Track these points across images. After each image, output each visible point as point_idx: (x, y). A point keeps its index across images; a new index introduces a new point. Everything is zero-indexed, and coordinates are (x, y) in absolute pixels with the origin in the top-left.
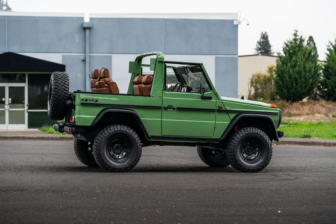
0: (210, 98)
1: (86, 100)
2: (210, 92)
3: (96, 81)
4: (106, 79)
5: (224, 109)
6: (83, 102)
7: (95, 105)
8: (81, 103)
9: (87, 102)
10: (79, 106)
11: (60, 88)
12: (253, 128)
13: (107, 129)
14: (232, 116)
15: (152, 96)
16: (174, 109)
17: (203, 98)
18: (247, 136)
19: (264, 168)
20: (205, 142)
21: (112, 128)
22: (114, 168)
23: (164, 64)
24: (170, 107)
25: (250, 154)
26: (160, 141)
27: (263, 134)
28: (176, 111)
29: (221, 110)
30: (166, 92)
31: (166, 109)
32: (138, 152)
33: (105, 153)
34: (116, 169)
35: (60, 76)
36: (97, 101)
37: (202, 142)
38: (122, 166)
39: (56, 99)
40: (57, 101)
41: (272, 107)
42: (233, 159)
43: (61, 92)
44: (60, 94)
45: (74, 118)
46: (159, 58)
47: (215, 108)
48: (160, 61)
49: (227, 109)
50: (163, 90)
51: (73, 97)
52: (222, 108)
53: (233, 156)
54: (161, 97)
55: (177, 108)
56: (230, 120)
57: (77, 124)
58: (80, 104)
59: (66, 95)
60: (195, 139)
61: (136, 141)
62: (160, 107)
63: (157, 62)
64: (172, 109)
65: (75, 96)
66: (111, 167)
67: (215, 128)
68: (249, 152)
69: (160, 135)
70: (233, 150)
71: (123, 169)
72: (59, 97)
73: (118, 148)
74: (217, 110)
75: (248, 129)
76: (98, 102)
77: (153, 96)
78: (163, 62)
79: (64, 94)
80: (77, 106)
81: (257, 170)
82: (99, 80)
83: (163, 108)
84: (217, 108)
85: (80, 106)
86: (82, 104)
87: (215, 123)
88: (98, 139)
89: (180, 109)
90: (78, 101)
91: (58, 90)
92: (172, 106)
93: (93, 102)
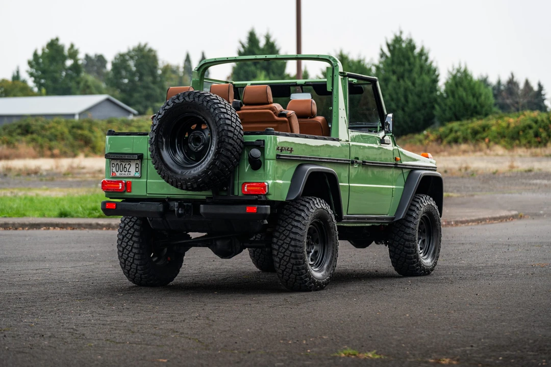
1: (282, 149)
5: (399, 162)
6: (278, 152)
7: (290, 158)
8: (277, 155)
9: (283, 153)
10: (272, 161)
14: (406, 175)
15: (340, 141)
16: (360, 164)
17: (384, 142)
20: (378, 224)
23: (347, 78)
24: (357, 161)
28: (361, 168)
29: (397, 165)
31: (352, 163)
34: (319, 284)
36: (291, 150)
38: (324, 277)
44: (236, 137)
45: (268, 186)
48: (341, 73)
49: (402, 163)
50: (348, 128)
51: (261, 142)
54: (347, 141)
55: (363, 161)
56: (404, 183)
57: (270, 198)
58: (274, 157)
62: (348, 161)
63: (338, 73)
64: (357, 166)
65: (264, 141)
66: (314, 281)
67: (392, 197)
74: (394, 164)
76: (292, 154)
78: (346, 75)
80: (268, 161)
84: (394, 161)
85: (275, 161)
86: (279, 158)
87: (393, 188)
88: (297, 227)
89: (364, 164)
90: (270, 152)
91: (232, 129)
92: (358, 158)
93: (288, 153)
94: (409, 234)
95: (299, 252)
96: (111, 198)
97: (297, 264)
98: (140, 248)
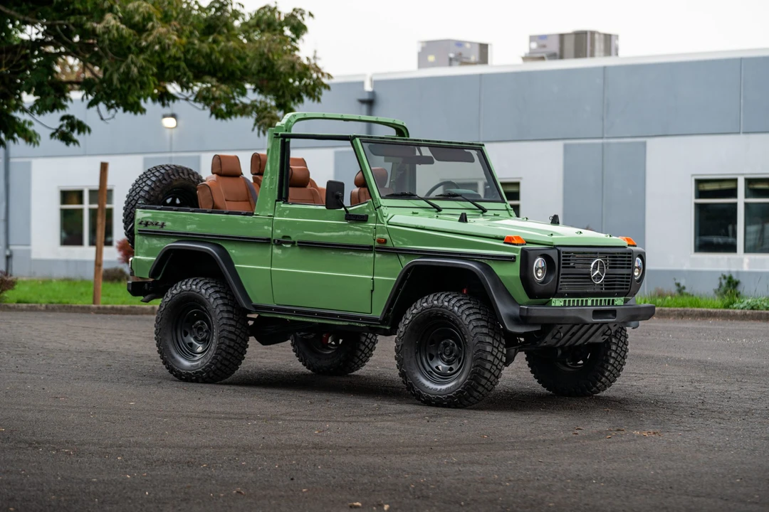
0: (365, 219)
1: (146, 224)
2: (366, 204)
5: (389, 245)
8: (140, 230)
9: (150, 228)
15: (257, 215)
16: (293, 243)
17: (349, 218)
23: (281, 140)
24: (284, 241)
28: (297, 249)
29: (382, 248)
30: (282, 206)
31: (279, 243)
36: (162, 225)
45: (131, 262)
47: (372, 244)
49: (396, 246)
50: (276, 201)
52: (385, 242)
54: (271, 216)
55: (298, 242)
58: (137, 232)
60: (335, 316)
62: (269, 239)
64: (289, 246)
67: (372, 291)
68: (448, 356)
69: (270, 303)
74: (377, 248)
76: (164, 229)
77: (259, 215)
78: (280, 136)
83: (273, 242)
84: (377, 244)
85: (140, 237)
86: (140, 234)
87: (373, 279)
89: (303, 245)
92: (289, 237)
93: (157, 228)
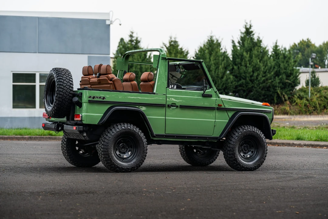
0: (210, 96)
1: (94, 98)
2: (210, 90)
3: (91, 78)
4: (110, 75)
5: (223, 107)
6: (91, 99)
7: (102, 102)
8: (89, 101)
9: (95, 99)
10: (86, 104)
11: (66, 85)
12: (250, 127)
13: (114, 127)
14: (231, 114)
15: (156, 94)
16: (177, 107)
17: (204, 96)
18: (245, 134)
19: (260, 166)
20: (204, 141)
21: (119, 127)
22: (122, 168)
23: (167, 61)
24: (173, 105)
25: (246, 152)
26: (164, 139)
27: (259, 132)
28: (178, 110)
29: (220, 109)
30: (170, 90)
31: (169, 106)
32: (144, 152)
33: (112, 152)
34: (123, 169)
35: (63, 72)
36: (104, 98)
37: (202, 141)
38: (129, 166)
39: (62, 96)
40: (62, 98)
41: (265, 106)
42: (232, 158)
43: (66, 89)
44: (65, 91)
45: (82, 116)
46: (162, 55)
47: (215, 107)
48: (163, 58)
49: (226, 107)
50: (166, 88)
51: (80, 94)
52: (221, 106)
53: (233, 155)
54: (165, 94)
55: (180, 106)
56: (229, 119)
57: (84, 122)
59: (71, 92)
60: (196, 137)
61: (142, 140)
62: (164, 105)
63: (161, 58)
64: (175, 108)
65: (82, 93)
66: (118, 167)
67: (215, 126)
68: (245, 151)
69: (163, 133)
70: (232, 148)
71: (130, 169)
72: (65, 94)
73: (123, 147)
74: (217, 108)
75: (246, 128)
76: (105, 100)
77: (158, 94)
78: (167, 59)
79: (70, 90)
80: (84, 104)
81: (254, 168)
82: (98, 77)
83: (167, 106)
84: (217, 106)
85: (88, 103)
86: (90, 102)
87: (215, 121)
88: (105, 138)
89: (183, 107)
90: (85, 98)
91: (63, 87)
92: (175, 104)
93: (101, 100)
94: (229, 147)
95: (105, 152)
96: (49, 122)
97: (105, 158)
98: (67, 147)
